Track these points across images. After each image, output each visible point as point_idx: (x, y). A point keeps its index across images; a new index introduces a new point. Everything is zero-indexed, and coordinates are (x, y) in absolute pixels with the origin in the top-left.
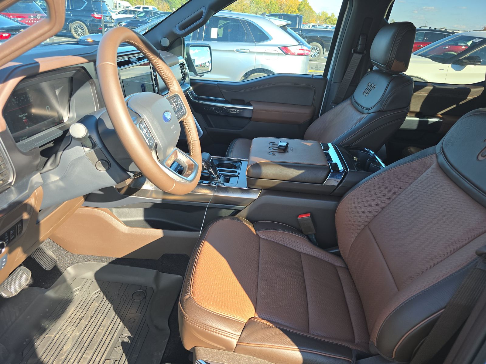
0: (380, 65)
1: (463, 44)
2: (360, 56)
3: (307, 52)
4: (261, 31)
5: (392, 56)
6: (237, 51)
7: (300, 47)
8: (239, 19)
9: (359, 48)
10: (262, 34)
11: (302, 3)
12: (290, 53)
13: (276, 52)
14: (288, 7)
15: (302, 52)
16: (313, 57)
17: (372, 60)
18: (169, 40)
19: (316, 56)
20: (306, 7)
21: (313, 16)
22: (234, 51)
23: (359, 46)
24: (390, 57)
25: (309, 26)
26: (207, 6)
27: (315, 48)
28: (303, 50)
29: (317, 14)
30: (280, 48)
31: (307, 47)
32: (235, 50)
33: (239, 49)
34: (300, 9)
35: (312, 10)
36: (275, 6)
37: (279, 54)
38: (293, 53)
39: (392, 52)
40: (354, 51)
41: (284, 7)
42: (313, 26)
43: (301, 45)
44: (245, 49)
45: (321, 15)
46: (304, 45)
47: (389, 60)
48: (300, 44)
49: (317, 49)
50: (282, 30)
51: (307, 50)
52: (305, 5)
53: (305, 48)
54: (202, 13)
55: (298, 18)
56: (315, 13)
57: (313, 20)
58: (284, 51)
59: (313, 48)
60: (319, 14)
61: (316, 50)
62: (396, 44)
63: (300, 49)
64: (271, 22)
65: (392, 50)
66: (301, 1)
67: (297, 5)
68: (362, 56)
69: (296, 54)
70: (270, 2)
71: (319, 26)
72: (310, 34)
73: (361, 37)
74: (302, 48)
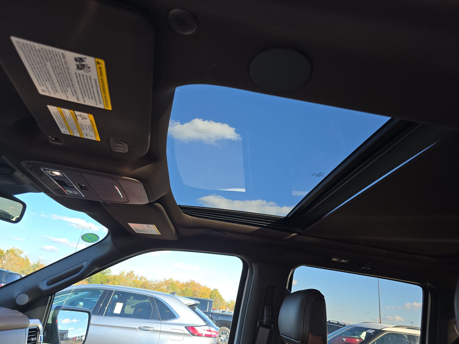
0: (292, 341)
1: (356, 337)
2: (267, 331)
3: (215, 334)
4: (168, 309)
5: (306, 328)
6: (140, 328)
7: (207, 328)
8: (148, 295)
9: (265, 321)
10: (169, 312)
11: (214, 292)
12: (197, 334)
13: (183, 332)
14: (201, 294)
15: (209, 333)
16: (223, 342)
17: (281, 335)
18: (29, 298)
19: (226, 342)
20: (217, 296)
21: (223, 304)
22: (136, 329)
23: (265, 317)
24: (303, 330)
25: (220, 312)
26: (90, 261)
27: (224, 333)
28: (210, 331)
29: (227, 302)
30: (187, 327)
31: (215, 329)
32: (137, 327)
33: (142, 327)
34: (212, 297)
35: (222, 298)
36: (190, 292)
37: (185, 334)
38: (200, 334)
39: (304, 322)
40: (259, 324)
41: (198, 293)
42: (223, 312)
43: (209, 326)
44: (148, 327)
45: (230, 303)
46: (212, 326)
47: (303, 333)
48: (208, 324)
49: (226, 333)
50: (190, 309)
51: (215, 332)
52: (216, 294)
53: (212, 329)
54: (82, 267)
55: (208, 302)
56: (225, 301)
57: (223, 307)
58: (191, 331)
59: (223, 332)
60: (228, 302)
61: (226, 335)
62: (307, 313)
63: (207, 330)
64: (180, 300)
65: (304, 321)
66: (212, 290)
67: (209, 293)
68: (270, 331)
69: (204, 335)
70: (186, 289)
71: (228, 312)
72: (220, 318)
73: (265, 307)
74: (209, 329)
